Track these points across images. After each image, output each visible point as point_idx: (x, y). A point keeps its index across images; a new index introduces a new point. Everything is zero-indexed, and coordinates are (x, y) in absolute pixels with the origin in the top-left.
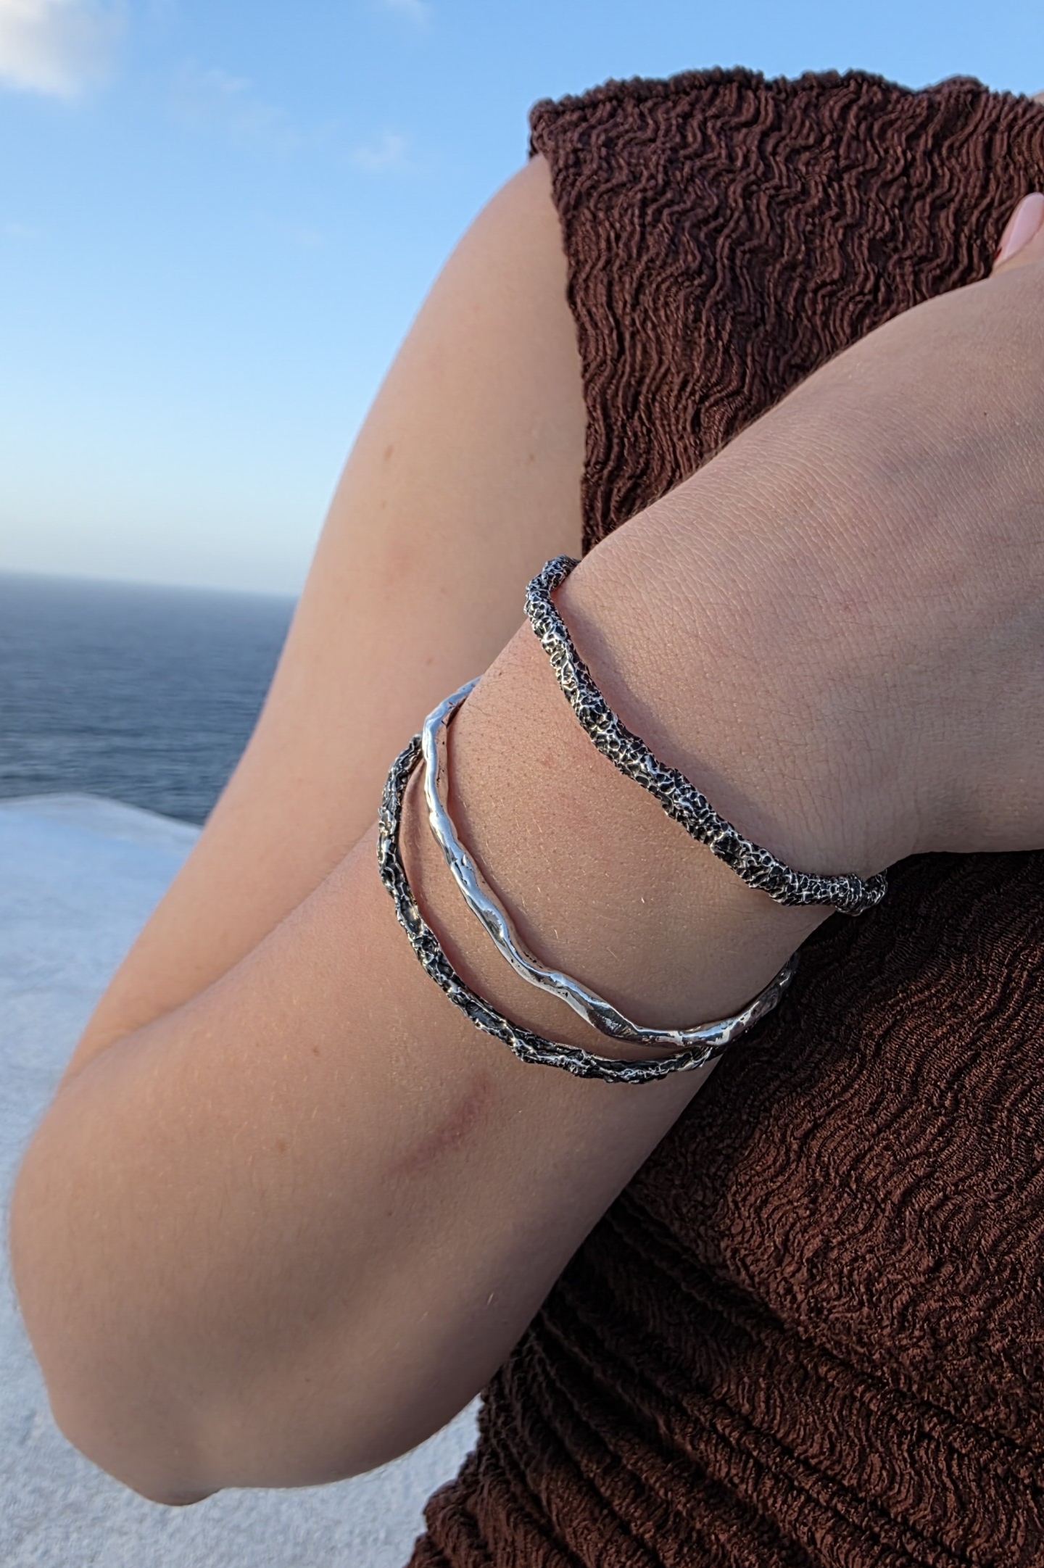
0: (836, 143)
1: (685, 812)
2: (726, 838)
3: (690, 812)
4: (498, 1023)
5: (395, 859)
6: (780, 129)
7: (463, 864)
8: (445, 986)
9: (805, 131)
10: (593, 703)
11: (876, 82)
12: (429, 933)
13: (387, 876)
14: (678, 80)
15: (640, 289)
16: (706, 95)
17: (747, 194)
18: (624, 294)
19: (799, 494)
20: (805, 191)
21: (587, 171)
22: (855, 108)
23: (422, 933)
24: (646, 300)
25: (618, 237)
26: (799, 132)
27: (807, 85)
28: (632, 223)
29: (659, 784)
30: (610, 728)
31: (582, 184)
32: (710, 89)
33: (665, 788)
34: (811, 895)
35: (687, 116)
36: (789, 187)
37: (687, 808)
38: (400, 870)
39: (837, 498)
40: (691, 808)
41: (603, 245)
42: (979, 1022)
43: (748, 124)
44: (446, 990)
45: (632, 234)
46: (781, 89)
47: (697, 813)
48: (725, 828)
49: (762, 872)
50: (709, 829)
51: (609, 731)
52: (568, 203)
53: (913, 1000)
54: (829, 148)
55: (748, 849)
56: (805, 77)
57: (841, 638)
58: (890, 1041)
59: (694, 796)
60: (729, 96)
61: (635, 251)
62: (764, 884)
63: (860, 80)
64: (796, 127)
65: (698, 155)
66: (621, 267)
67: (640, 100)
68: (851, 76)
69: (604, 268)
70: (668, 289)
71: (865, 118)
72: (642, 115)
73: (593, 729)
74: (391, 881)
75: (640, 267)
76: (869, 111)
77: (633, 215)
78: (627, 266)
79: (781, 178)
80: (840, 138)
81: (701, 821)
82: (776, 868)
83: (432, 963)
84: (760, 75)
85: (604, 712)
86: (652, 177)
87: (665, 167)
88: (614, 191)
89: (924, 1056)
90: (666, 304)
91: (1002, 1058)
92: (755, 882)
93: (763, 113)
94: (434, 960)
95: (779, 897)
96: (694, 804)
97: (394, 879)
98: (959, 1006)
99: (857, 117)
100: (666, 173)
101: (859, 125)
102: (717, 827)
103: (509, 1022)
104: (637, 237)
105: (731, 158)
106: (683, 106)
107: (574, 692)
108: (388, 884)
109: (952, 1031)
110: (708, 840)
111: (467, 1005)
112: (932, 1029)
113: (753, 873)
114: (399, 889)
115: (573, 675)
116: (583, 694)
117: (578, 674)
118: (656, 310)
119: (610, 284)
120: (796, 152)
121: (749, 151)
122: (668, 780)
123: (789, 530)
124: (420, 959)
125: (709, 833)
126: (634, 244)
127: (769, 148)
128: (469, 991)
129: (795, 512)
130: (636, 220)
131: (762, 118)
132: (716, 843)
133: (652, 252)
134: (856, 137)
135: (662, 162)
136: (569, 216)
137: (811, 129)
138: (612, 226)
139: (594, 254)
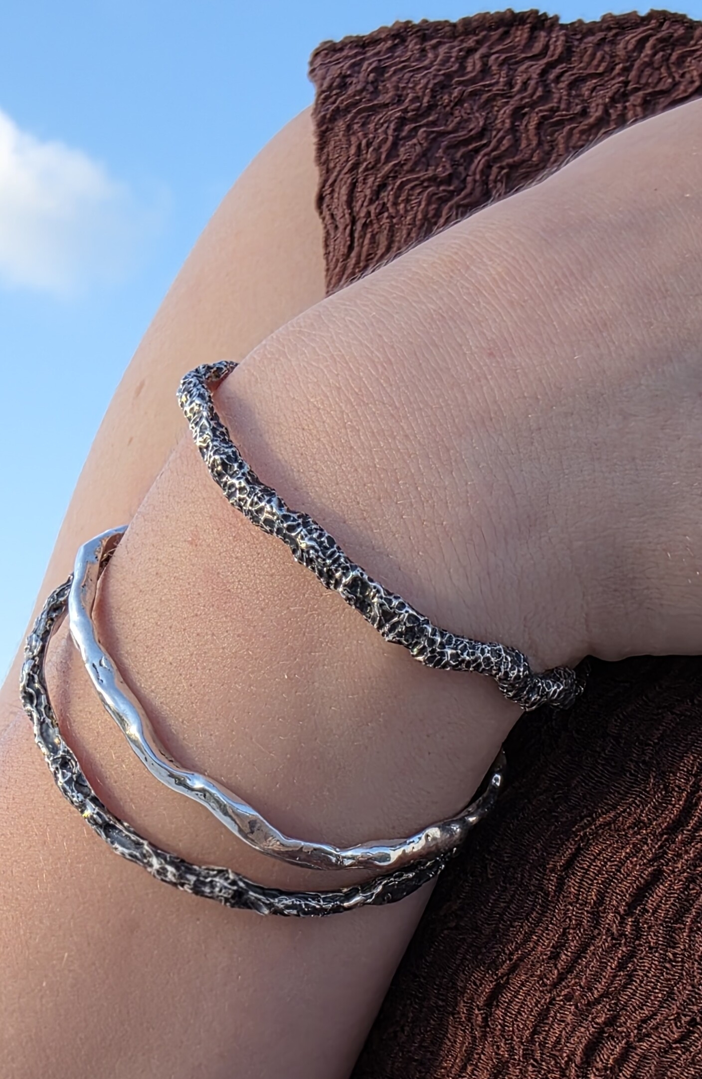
0: (626, 70)
1: (311, 552)
2: (355, 579)
3: (317, 551)
4: (138, 845)
5: (36, 680)
6: (569, 61)
7: (101, 665)
8: (82, 807)
9: (595, 62)
10: (224, 453)
11: (679, 19)
12: (68, 752)
13: (29, 698)
14: (466, 22)
15: (382, 186)
16: (495, 35)
17: (517, 114)
18: (365, 191)
19: (456, 261)
20: (584, 113)
21: (351, 90)
22: (652, 41)
23: (61, 753)
24: (387, 196)
25: (369, 145)
26: (589, 63)
27: (605, 25)
28: (385, 132)
29: (285, 525)
30: (239, 476)
31: (343, 100)
32: (501, 30)
33: (291, 528)
34: (457, 655)
35: (471, 51)
36: (567, 110)
37: (313, 547)
38: (42, 691)
39: (491, 260)
40: (317, 547)
41: (353, 150)
42: (661, 835)
43: (535, 57)
44: (82, 812)
45: (385, 140)
46: (578, 30)
47: (324, 554)
48: (354, 568)
49: (396, 619)
50: (337, 571)
51: (239, 478)
52: (325, 116)
53: (598, 823)
54: (619, 75)
55: (378, 591)
56: (604, 19)
57: (483, 381)
58: (573, 874)
59: (321, 536)
60: (520, 35)
61: (383, 157)
62: (400, 634)
63: (661, 17)
64: (586, 59)
65: (473, 81)
66: (366, 169)
67: (424, 38)
68: (653, 15)
69: (351, 170)
70: (413, 188)
71: (663, 49)
72: (423, 50)
73: (224, 480)
74: (32, 703)
75: (387, 168)
76: (668, 43)
77: (388, 127)
78: (373, 167)
79: (559, 102)
80: (632, 66)
81: (328, 562)
82: (410, 615)
83: (69, 782)
84: (556, 18)
85: (236, 461)
86: (416, 99)
87: (432, 90)
88: (375, 110)
89: (607, 883)
90: (407, 201)
91: (684, 871)
92: (390, 631)
93: (552, 48)
94: (71, 778)
95: (421, 652)
96: (321, 544)
97: (35, 702)
98: (643, 822)
99: (654, 46)
100: (433, 97)
101: (655, 54)
102: (347, 568)
103: (151, 844)
104: (389, 143)
105: (510, 84)
106: (470, 42)
107: (207, 447)
108: (29, 707)
109: (637, 849)
110: (337, 583)
111: (107, 828)
112: (616, 851)
113: (387, 621)
114: (39, 712)
115: (208, 432)
116: (216, 446)
117: (214, 430)
118: (395, 204)
119: (353, 186)
120: (582, 79)
121: (529, 79)
122: (294, 520)
123: (441, 292)
124: (57, 779)
125: (338, 575)
126: (384, 149)
127: (552, 76)
128: (108, 812)
129: (451, 277)
130: (390, 132)
131: (549, 53)
132: (345, 586)
133: (403, 157)
134: (649, 64)
135: (430, 86)
136: (324, 128)
137: (603, 59)
138: (365, 135)
139: (343, 159)
